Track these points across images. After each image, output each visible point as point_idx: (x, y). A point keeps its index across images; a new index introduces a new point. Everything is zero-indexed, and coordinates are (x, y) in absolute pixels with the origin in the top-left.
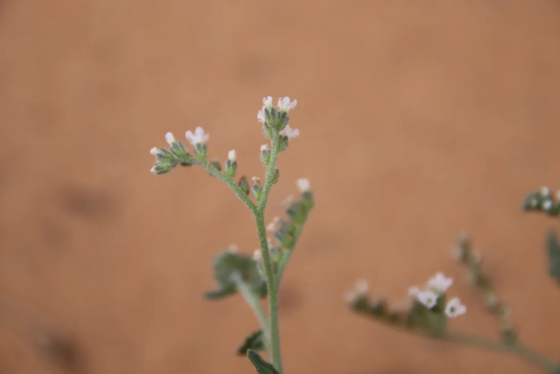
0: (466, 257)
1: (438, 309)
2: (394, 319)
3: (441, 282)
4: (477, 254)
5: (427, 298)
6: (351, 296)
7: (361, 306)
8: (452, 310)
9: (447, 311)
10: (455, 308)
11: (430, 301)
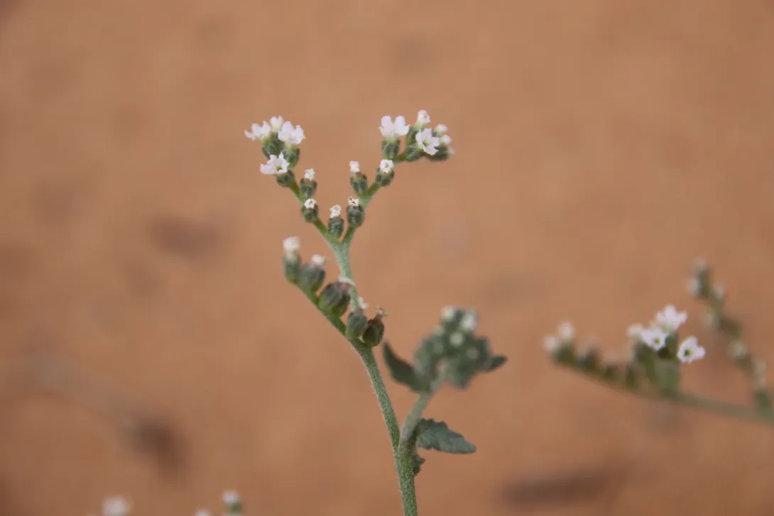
0: (705, 292)
1: (667, 352)
2: (609, 374)
3: (672, 317)
4: (719, 289)
5: (653, 337)
6: (551, 344)
7: (566, 356)
8: (687, 353)
9: (680, 354)
10: (691, 350)
11: (657, 341)
